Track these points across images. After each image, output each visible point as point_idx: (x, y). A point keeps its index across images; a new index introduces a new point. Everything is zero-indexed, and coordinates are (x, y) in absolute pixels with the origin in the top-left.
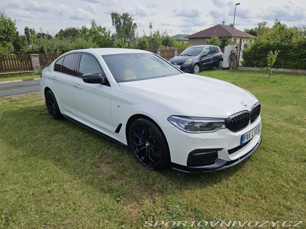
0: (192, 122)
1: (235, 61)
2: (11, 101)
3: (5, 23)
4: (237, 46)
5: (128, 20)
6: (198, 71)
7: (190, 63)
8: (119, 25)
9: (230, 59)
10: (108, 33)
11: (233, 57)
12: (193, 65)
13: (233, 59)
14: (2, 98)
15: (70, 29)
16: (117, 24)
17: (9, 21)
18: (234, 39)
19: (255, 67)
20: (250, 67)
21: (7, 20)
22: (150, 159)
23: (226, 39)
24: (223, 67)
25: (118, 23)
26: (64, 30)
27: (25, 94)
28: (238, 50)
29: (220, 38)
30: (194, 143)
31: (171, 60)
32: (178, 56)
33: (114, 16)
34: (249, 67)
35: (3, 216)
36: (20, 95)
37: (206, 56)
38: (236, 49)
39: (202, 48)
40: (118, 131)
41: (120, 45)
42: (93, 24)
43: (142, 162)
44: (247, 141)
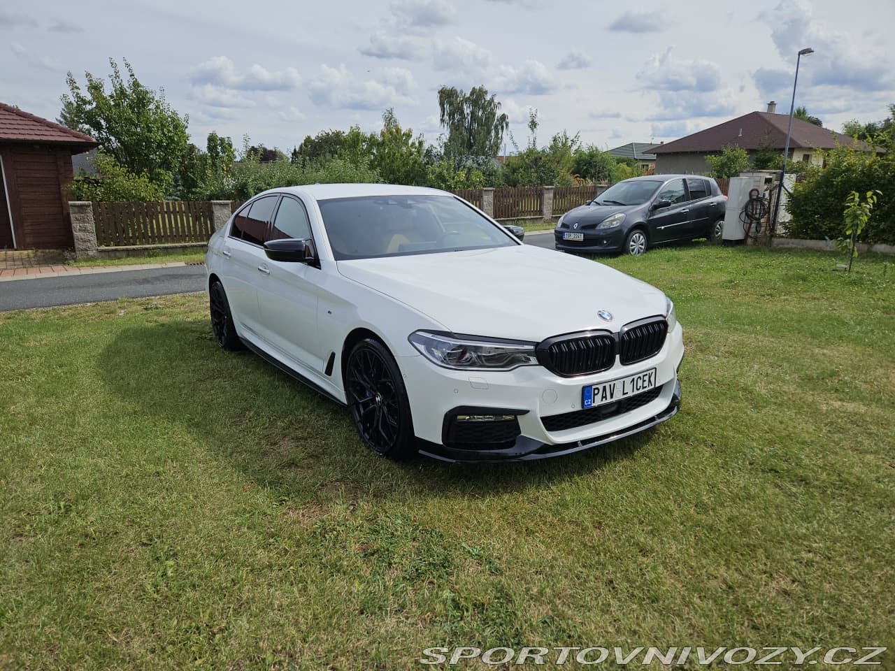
0: (460, 346)
1: (762, 220)
2: (146, 309)
3: (162, 125)
4: (768, 177)
5: (484, 108)
6: (643, 247)
7: (615, 224)
8: (458, 121)
9: (746, 214)
10: (417, 145)
11: (756, 209)
12: (625, 231)
13: (757, 216)
14: (128, 302)
15: (328, 134)
16: (454, 118)
17: (173, 120)
19: (827, 238)
20: (811, 239)
21: (170, 117)
22: (382, 431)
23: (768, 155)
24: (724, 237)
25: (457, 117)
26: (313, 138)
27: (181, 294)
28: (775, 188)
29: (751, 151)
30: (456, 391)
31: (565, 217)
32: (589, 204)
33: (447, 96)
34: (806, 239)
35: (62, 504)
36: (169, 297)
37: (667, 204)
38: (766, 187)
39: (658, 183)
40: (329, 371)
41: (444, 176)
42: (389, 119)
43: (368, 440)
44: (603, 403)
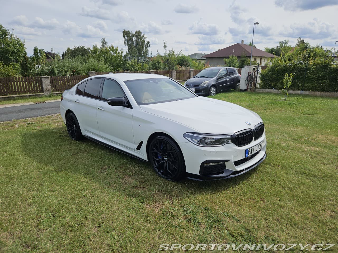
0: (203, 138)
1: (252, 83)
2: (28, 124)
3: (14, 44)
4: (254, 68)
5: (140, 39)
6: (215, 93)
7: (206, 85)
8: (131, 43)
9: (247, 81)
10: (120, 53)
11: (250, 79)
12: (209, 87)
13: (251, 81)
14: (17, 121)
15: (78, 47)
16: (129, 42)
17: (18, 42)
18: (254, 59)
19: (273, 88)
20: (268, 89)
21: (17, 40)
22: (169, 171)
23: (245, 59)
24: (241, 88)
27: (40, 117)
28: (256, 71)
29: (238, 57)
30: (205, 155)
31: (187, 82)
32: (194, 77)
33: (126, 34)
34: (267, 89)
36: (35, 118)
37: (222, 78)
38: (253, 71)
39: (218, 70)
40: (139, 148)
41: (133, 65)
42: (104, 42)
43: (161, 174)
44: (251, 155)
